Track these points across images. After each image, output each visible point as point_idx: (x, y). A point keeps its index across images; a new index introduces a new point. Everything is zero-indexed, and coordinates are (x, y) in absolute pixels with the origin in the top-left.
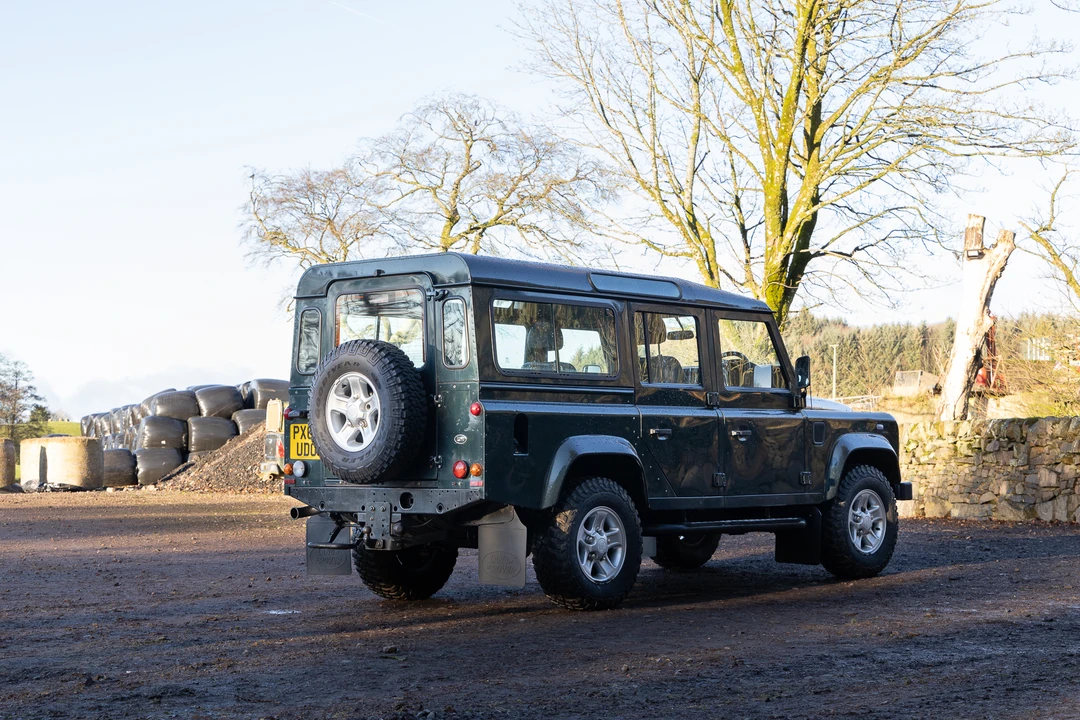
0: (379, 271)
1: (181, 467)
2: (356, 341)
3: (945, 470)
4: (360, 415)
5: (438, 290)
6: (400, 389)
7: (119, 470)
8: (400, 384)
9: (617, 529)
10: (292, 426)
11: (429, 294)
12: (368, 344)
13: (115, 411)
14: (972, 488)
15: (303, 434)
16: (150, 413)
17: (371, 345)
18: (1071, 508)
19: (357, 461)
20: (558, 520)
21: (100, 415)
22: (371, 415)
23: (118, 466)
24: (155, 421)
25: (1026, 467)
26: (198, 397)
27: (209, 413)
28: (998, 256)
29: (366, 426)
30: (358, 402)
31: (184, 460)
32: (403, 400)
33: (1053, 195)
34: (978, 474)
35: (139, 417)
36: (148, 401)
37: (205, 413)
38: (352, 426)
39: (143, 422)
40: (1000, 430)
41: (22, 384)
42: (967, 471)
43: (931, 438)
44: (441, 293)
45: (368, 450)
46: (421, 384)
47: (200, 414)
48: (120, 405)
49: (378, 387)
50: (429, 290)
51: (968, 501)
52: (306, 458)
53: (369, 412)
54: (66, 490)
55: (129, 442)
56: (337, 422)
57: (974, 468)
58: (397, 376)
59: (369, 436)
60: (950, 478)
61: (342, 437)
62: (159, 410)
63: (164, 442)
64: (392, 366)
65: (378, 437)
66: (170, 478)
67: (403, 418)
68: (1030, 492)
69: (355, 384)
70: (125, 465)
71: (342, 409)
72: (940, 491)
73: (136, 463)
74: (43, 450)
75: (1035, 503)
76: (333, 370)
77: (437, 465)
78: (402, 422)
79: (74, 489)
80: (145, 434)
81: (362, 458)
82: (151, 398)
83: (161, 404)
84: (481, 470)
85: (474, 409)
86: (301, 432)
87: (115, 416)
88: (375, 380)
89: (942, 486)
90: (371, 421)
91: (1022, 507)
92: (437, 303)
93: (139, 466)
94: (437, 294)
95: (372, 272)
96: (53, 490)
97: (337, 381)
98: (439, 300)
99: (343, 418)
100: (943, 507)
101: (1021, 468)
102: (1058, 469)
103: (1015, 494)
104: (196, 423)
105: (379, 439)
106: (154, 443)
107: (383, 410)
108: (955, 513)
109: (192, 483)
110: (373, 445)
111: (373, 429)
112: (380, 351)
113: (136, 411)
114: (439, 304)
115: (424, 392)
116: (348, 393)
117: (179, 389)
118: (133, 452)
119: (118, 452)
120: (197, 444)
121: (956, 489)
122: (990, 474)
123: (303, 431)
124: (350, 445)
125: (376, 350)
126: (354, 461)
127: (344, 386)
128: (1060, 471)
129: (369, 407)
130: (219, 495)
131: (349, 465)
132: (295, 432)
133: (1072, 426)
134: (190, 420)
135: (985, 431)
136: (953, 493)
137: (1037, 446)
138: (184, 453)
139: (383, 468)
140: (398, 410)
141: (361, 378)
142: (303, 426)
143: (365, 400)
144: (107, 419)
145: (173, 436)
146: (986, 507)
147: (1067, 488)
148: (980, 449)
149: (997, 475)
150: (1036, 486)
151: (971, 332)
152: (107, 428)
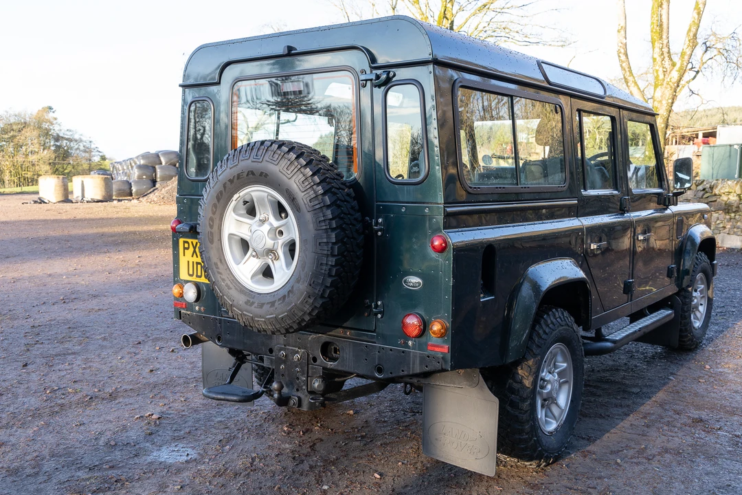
0: (290, 48)
1: (152, 190)
2: (263, 143)
4: (269, 243)
5: (379, 72)
6: (329, 214)
7: (124, 190)
8: (328, 207)
9: (565, 365)
10: (181, 241)
11: (363, 77)
12: (280, 147)
13: (124, 161)
15: (195, 251)
16: (138, 163)
17: (285, 149)
19: (266, 307)
20: (520, 372)
21: (118, 163)
22: (285, 245)
23: (123, 188)
24: (140, 167)
26: (160, 156)
27: (166, 163)
29: (277, 258)
30: (266, 227)
31: (154, 186)
32: (333, 230)
35: (133, 164)
36: (137, 157)
37: (164, 163)
38: (257, 256)
39: (135, 168)
41: (93, 146)
44: (384, 77)
45: (282, 293)
46: (355, 203)
47: (161, 164)
48: (126, 158)
49: (297, 209)
50: (363, 72)
52: (198, 280)
53: (282, 240)
54: (95, 202)
55: (129, 176)
56: (237, 249)
58: (324, 194)
59: (283, 273)
61: (244, 270)
62: (142, 162)
63: (144, 177)
64: (317, 179)
65: (295, 278)
66: (146, 195)
67: (333, 255)
69: (261, 200)
70: (126, 187)
71: (245, 233)
73: (131, 187)
74: (82, 181)
76: (231, 181)
77: (376, 314)
78: (332, 261)
79: (98, 201)
80: (136, 173)
81: (273, 304)
82: (138, 156)
83: (143, 159)
84: (446, 330)
85: (437, 243)
86: (191, 249)
87: (124, 163)
88: (292, 199)
90: (284, 253)
92: (376, 90)
93: (133, 188)
94: (378, 77)
95: (280, 50)
96: (87, 202)
97: (236, 196)
98: (379, 86)
99: (245, 245)
104: (160, 168)
105: (298, 281)
106: (140, 177)
107: (302, 241)
109: (156, 199)
110: (289, 289)
111: (288, 265)
112: (298, 158)
113: (132, 162)
114: (379, 92)
115: (358, 215)
116: (252, 212)
117: (151, 152)
118: (131, 181)
119: (124, 182)
120: (160, 178)
123: (195, 248)
124: (257, 282)
125: (293, 156)
126: (261, 305)
127: (245, 203)
129: (281, 233)
130: (169, 206)
131: (255, 309)
132: (185, 248)
134: (157, 167)
138: (154, 182)
139: (303, 320)
140: (327, 243)
141: (269, 194)
142: (194, 242)
143: (276, 224)
144: (121, 164)
145: (149, 174)
152: (120, 169)
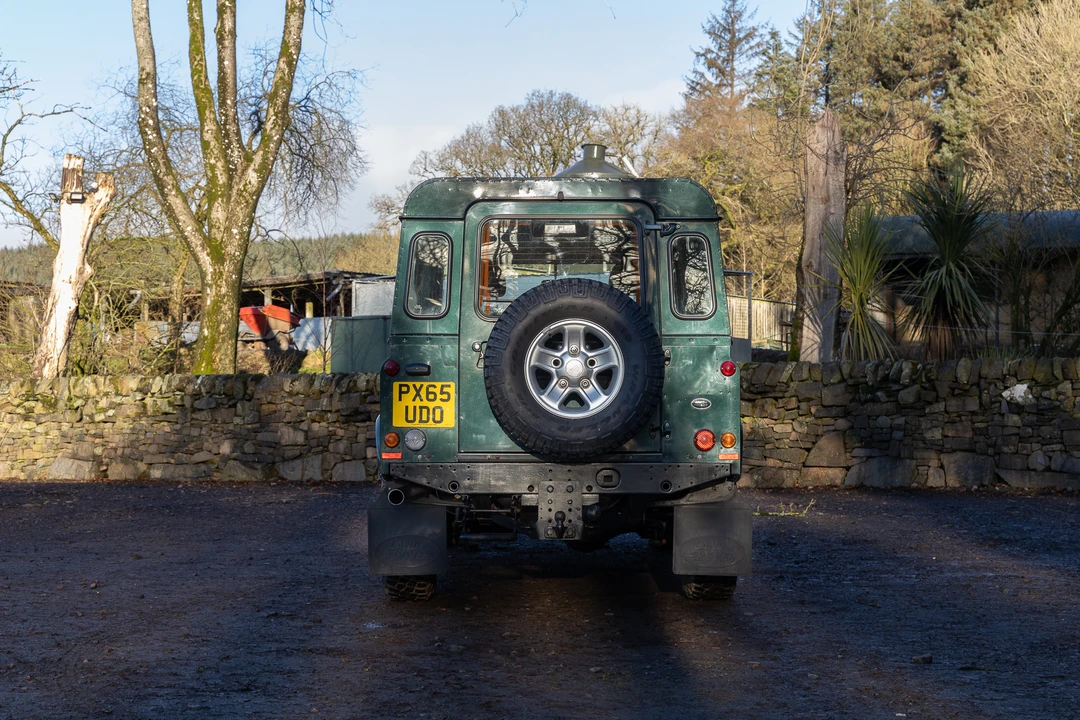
3: (133, 429)
10: (396, 385)
12: (601, 285)
14: (174, 448)
15: (418, 395)
17: (606, 286)
18: (327, 466)
22: (597, 373)
25: (258, 425)
28: (99, 201)
29: (589, 385)
33: (5, 137)
34: (185, 432)
40: (214, 386)
42: (167, 429)
43: (106, 394)
51: (172, 461)
52: (422, 425)
57: (178, 427)
60: (142, 437)
65: (623, 400)
68: (266, 451)
72: (127, 451)
75: (274, 463)
76: (544, 315)
77: (664, 435)
85: (728, 368)
86: (413, 392)
89: (132, 445)
91: (259, 466)
97: (546, 329)
100: (136, 469)
101: (250, 426)
102: (304, 426)
103: (244, 453)
105: (626, 403)
108: (156, 474)
110: (614, 410)
121: (153, 449)
122: (203, 432)
123: (418, 391)
125: (617, 293)
128: (306, 428)
129: (592, 363)
132: (401, 393)
133: (316, 383)
135: (190, 388)
136: (147, 452)
137: (269, 403)
142: (418, 384)
146: (203, 467)
147: (318, 446)
148: (183, 406)
149: (214, 434)
150: (275, 445)
151: (73, 280)
